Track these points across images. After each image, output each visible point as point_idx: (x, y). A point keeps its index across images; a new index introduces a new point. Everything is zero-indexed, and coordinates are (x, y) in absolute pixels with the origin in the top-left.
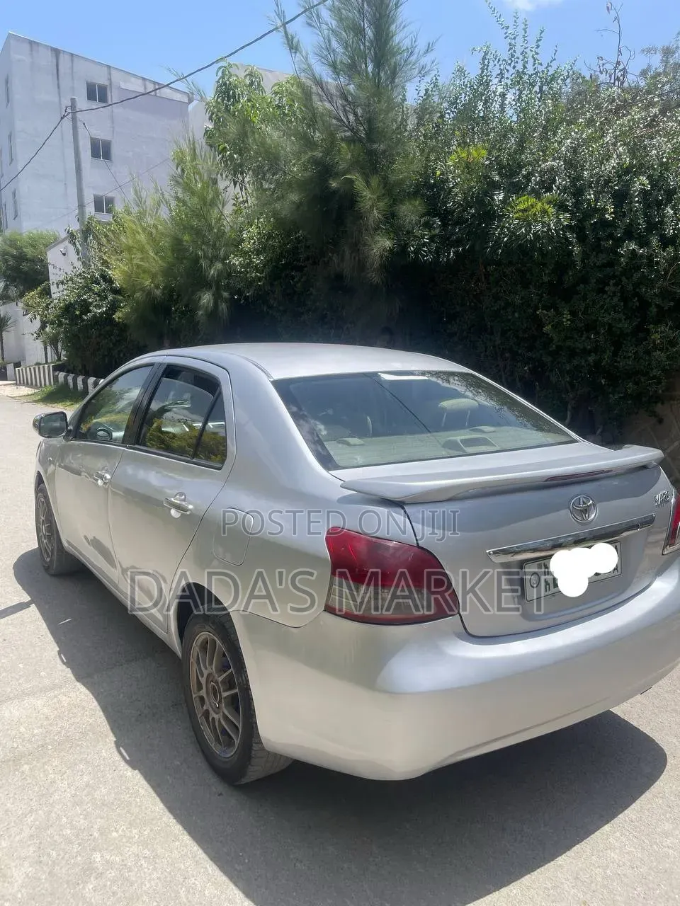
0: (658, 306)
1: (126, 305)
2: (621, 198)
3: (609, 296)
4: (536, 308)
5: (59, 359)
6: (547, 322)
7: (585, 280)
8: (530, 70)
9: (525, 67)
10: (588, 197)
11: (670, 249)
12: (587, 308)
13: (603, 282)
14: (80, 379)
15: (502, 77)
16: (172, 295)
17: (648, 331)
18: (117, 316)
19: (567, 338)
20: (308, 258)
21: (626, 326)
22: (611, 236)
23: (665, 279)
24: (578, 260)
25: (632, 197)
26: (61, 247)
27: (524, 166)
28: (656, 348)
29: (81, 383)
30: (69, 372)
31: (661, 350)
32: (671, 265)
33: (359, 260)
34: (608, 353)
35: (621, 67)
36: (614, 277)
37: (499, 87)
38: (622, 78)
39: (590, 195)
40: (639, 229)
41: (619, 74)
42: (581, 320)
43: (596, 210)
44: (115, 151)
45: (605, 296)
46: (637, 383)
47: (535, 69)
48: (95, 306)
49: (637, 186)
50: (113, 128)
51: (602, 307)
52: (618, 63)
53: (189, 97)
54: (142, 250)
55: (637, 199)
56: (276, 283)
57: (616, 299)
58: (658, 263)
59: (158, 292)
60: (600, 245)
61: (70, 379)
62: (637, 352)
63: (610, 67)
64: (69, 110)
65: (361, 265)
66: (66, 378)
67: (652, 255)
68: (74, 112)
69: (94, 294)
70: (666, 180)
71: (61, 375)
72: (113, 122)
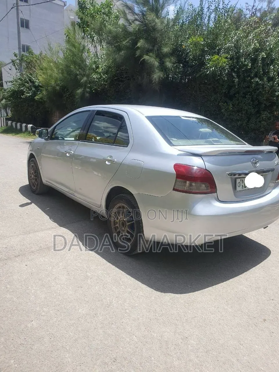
0: (265, 104)
1: (40, 93)
2: (254, 61)
3: (247, 99)
4: (219, 102)
5: (7, 115)
6: (223, 108)
7: (238, 93)
8: (221, 7)
9: (219, 5)
10: (242, 60)
11: (271, 83)
12: (239, 103)
13: (245, 94)
14: (18, 124)
15: (209, 9)
16: (64, 89)
17: (260, 113)
18: (37, 97)
19: (230, 114)
20: (126, 77)
21: (253, 111)
22: (249, 76)
23: (268, 94)
24: (237, 84)
25: (258, 61)
26: (9, 66)
27: (218, 46)
28: (263, 120)
29: (19, 126)
30: (13, 121)
31: (265, 121)
32: (270, 89)
33: (150, 79)
34: (246, 121)
35: (255, 8)
36: (249, 92)
37: (208, 13)
38: (255, 13)
39: (243, 59)
40: (260, 74)
41: (254, 11)
42: (236, 108)
43: (245, 65)
44: (31, 25)
45: (246, 99)
46: (255, 133)
47: (223, 6)
48: (26, 93)
49: (261, 57)
50: (30, 14)
51: (244, 103)
52: (254, 6)
53: (64, 3)
54: (52, 70)
55: (260, 62)
56: (112, 87)
57: (250, 101)
58: (266, 88)
59: (58, 88)
60: (245, 79)
61: (14, 124)
62: (256, 122)
63: (250, 8)
64: (15, 5)
65: (151, 81)
66: (11, 123)
67: (264, 84)
68: (17, 6)
69: (26, 87)
70: (271, 55)
71: (10, 122)
72: (30, 11)
